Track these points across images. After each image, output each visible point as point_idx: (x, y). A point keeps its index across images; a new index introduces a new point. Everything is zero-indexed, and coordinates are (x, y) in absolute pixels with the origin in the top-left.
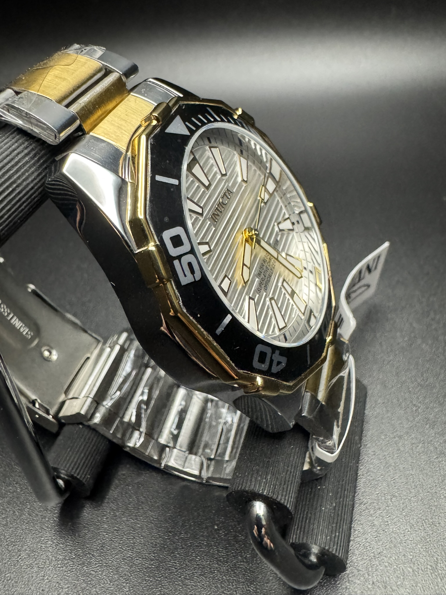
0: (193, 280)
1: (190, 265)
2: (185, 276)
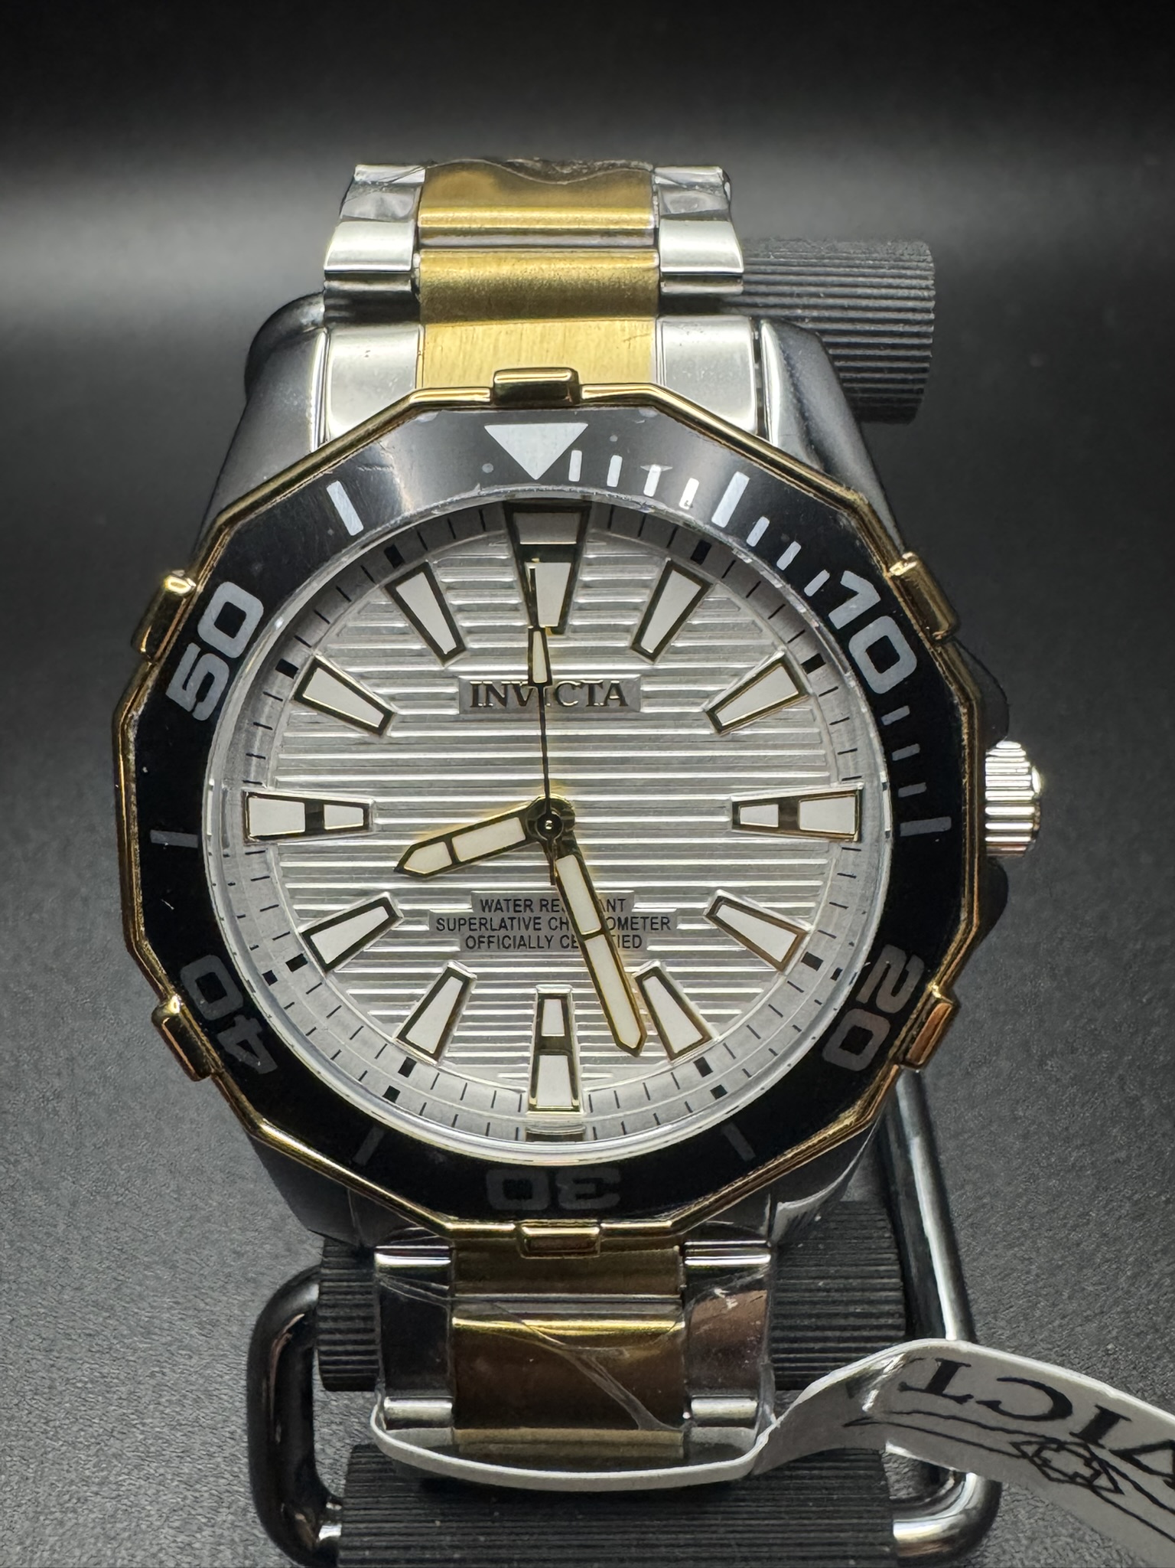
0: (189, 709)
1: (209, 680)
2: (184, 687)
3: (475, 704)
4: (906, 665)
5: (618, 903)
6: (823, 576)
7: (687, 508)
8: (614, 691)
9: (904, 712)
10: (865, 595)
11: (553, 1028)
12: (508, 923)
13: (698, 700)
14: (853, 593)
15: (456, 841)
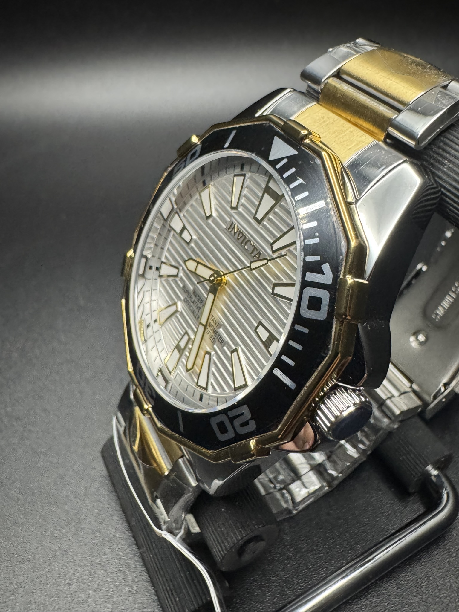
3: (229, 229)
4: (321, 315)
5: (217, 324)
6: (318, 258)
7: (296, 200)
8: (258, 255)
9: (306, 330)
10: (327, 277)
11: (182, 344)
12: (195, 302)
13: (276, 279)
14: (323, 273)
15: (199, 266)
